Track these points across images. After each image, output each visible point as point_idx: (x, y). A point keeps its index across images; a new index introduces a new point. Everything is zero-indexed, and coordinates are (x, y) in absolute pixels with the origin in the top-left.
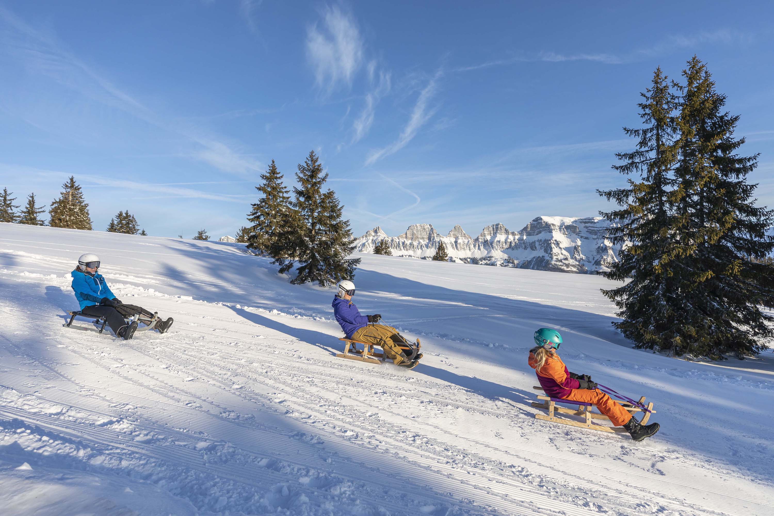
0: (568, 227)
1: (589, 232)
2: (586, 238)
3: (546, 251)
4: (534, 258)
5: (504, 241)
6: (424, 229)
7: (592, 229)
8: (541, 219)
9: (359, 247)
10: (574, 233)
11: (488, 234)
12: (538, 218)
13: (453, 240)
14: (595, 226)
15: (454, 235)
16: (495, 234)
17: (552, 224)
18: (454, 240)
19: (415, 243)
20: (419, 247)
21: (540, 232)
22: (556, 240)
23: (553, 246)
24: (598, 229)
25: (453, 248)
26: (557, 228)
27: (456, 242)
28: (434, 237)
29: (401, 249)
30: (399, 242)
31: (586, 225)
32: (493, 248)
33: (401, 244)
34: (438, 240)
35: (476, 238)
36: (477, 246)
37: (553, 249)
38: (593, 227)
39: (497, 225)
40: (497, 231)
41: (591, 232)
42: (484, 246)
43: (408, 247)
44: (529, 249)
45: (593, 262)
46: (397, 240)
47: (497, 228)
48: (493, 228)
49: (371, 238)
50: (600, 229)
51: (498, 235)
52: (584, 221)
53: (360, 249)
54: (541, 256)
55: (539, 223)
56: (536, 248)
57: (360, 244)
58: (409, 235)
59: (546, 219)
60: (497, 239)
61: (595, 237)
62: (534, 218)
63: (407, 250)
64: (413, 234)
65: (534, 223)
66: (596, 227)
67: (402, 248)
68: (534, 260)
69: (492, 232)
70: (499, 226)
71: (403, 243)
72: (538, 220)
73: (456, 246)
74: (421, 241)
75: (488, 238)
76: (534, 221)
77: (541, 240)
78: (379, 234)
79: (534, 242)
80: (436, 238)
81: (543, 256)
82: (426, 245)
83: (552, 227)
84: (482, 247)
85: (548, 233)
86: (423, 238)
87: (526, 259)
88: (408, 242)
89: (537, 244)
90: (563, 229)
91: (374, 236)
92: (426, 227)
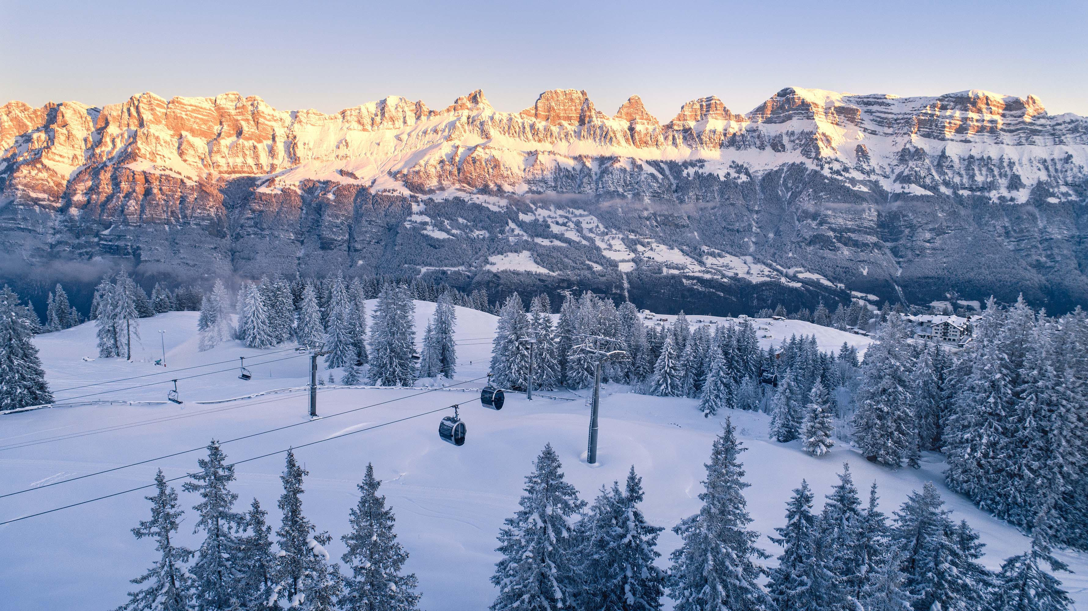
0: (840, 111)
1: (876, 121)
2: (874, 133)
3: (806, 153)
4: (784, 165)
5: (722, 131)
6: (572, 100)
7: (883, 115)
8: (793, 92)
9: (444, 131)
10: (852, 122)
11: (691, 116)
12: (787, 89)
13: (626, 125)
14: (889, 111)
15: (627, 114)
16: (704, 116)
17: (813, 103)
18: (628, 124)
19: (555, 129)
20: (562, 136)
21: (789, 118)
22: (824, 134)
23: (820, 144)
24: (895, 117)
25: (627, 140)
26: (820, 110)
27: (631, 129)
28: (590, 117)
29: (527, 139)
30: (523, 124)
31: (870, 107)
32: (702, 144)
33: (528, 129)
34: (600, 124)
35: (667, 122)
36: (671, 138)
37: (821, 150)
38: (885, 113)
39: (709, 99)
40: (708, 111)
41: (881, 122)
42: (685, 138)
43: (541, 136)
44: (769, 149)
45: (893, 177)
46: (520, 121)
47: (709, 106)
48: (701, 106)
49: (466, 113)
50: (900, 116)
51: (710, 119)
52: (865, 100)
53: (446, 133)
54: (798, 162)
55: (788, 100)
56: (783, 147)
57: (444, 124)
58: (542, 112)
59: (803, 93)
60: (709, 127)
61: (890, 131)
62: (779, 90)
63: (540, 141)
64: (550, 109)
65: (779, 99)
66: (891, 113)
67: (530, 136)
68: (785, 169)
69: (699, 113)
70: (713, 101)
71: (532, 127)
72: (786, 93)
73: (632, 136)
74: (565, 123)
75: (692, 124)
76: (779, 95)
77: (793, 133)
78: (481, 105)
79: (781, 136)
80: (594, 119)
81: (801, 163)
82: (575, 132)
83: (814, 110)
84: (679, 141)
85: (806, 121)
86: (569, 118)
87: (767, 168)
88: (541, 125)
89: (785, 140)
90: (832, 114)
91: (471, 109)
92: (574, 96)
